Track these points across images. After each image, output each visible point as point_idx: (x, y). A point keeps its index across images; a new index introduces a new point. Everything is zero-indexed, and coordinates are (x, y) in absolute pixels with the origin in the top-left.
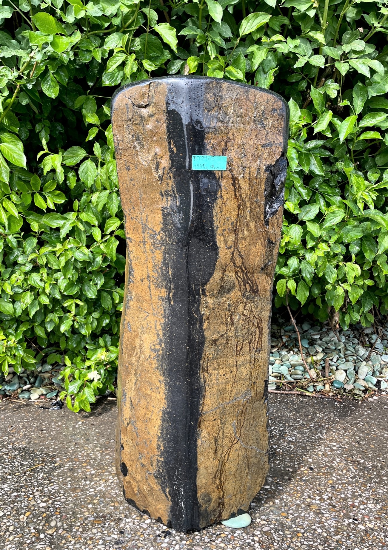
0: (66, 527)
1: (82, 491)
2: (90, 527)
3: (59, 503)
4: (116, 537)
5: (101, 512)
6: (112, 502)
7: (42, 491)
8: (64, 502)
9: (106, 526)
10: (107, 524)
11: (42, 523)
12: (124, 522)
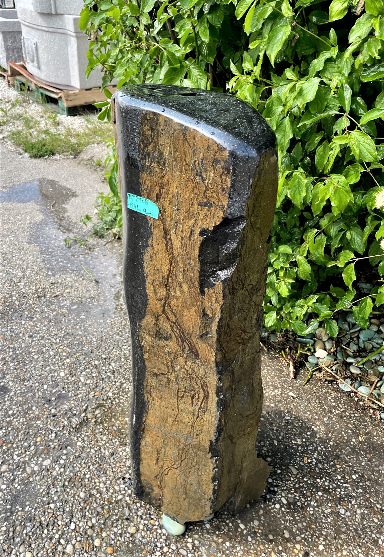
0: (99, 421)
2: (107, 433)
3: (117, 401)
4: (107, 453)
5: (125, 429)
7: (122, 384)
8: (121, 403)
9: (114, 441)
10: (116, 440)
11: (93, 407)
12: (124, 448)
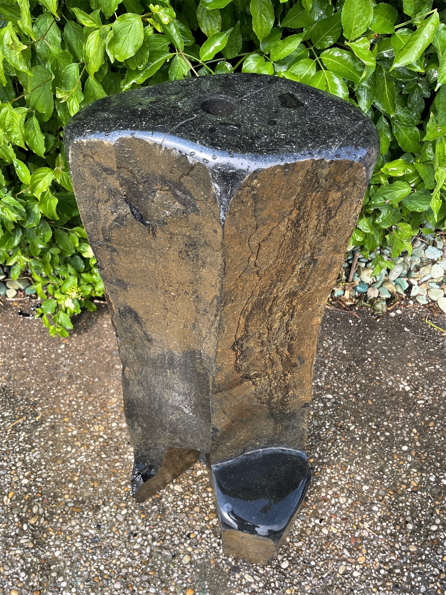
0: (47, 515)
1: (64, 462)
2: (70, 516)
3: (41, 480)
4: (92, 532)
5: (81, 496)
6: (92, 480)
7: (23, 461)
8: (46, 478)
9: (85, 516)
10: (86, 513)
12: (101, 511)
